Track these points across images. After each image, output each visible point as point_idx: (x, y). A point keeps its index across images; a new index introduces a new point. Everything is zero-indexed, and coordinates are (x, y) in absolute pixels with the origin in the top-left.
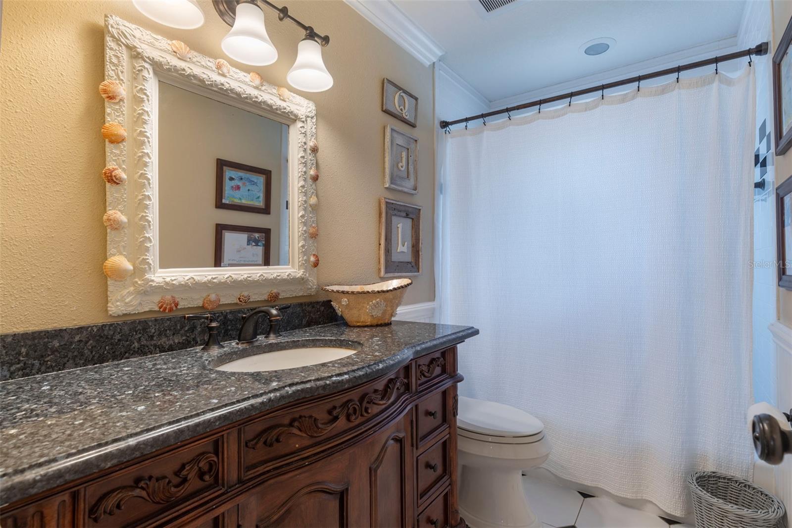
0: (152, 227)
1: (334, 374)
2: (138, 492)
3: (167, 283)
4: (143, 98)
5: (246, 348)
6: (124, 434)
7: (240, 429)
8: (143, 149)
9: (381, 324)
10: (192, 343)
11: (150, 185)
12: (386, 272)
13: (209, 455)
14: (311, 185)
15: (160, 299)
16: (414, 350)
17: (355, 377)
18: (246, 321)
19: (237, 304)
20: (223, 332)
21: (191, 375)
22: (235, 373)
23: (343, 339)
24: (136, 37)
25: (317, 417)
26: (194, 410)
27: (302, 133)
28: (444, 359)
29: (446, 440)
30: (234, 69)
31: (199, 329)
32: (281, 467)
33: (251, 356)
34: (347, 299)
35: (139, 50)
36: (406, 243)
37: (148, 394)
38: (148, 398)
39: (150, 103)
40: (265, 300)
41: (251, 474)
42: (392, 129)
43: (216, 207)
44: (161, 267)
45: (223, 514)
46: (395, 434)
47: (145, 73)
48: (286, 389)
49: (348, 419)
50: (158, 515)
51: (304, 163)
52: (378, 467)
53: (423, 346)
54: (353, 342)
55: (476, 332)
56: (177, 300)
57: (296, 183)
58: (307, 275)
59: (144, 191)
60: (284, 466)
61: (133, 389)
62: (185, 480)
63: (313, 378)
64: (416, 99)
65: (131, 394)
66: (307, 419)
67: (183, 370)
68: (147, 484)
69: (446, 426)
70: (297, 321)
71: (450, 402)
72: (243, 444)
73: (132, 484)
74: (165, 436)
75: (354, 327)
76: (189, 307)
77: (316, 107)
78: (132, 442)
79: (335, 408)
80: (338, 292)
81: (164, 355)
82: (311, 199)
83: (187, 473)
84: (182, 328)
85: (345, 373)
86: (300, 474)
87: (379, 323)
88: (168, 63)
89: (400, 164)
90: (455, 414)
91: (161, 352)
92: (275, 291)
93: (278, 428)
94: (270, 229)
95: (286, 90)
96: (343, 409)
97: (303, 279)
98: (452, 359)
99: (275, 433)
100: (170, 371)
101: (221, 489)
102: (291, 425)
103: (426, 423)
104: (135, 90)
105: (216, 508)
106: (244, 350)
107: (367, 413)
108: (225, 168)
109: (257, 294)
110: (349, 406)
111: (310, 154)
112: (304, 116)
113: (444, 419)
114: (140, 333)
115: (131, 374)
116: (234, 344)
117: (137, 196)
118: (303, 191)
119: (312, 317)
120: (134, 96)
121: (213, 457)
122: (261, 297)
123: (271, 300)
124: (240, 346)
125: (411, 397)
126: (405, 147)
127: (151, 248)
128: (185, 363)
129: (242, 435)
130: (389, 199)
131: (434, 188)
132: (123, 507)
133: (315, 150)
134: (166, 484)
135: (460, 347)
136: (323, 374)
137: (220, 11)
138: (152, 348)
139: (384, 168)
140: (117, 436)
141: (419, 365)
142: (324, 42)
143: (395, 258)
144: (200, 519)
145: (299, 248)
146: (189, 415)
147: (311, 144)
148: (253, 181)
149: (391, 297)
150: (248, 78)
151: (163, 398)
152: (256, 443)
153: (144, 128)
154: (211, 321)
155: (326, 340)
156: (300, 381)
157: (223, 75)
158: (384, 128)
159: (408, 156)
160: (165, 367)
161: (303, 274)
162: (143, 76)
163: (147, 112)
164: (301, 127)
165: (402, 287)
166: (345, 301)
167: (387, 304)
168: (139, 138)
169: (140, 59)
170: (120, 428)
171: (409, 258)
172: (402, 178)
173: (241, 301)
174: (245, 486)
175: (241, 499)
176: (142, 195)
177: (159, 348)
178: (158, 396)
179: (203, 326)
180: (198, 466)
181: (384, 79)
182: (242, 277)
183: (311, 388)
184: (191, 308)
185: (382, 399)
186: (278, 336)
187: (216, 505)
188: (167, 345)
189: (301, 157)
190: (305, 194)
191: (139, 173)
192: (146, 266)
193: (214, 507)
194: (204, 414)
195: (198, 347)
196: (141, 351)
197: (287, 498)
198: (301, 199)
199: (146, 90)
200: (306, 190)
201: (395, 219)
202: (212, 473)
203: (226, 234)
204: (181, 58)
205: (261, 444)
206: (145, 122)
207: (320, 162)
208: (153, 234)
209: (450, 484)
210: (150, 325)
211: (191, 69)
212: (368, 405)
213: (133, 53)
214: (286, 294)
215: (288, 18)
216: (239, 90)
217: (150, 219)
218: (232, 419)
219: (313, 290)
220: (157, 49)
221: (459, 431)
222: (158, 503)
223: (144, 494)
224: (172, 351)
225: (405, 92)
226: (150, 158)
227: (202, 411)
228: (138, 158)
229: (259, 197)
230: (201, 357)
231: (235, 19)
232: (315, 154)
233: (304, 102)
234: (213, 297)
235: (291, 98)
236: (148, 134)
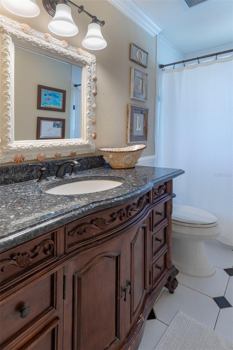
0: (11, 120)
1: (115, 197)
2: (12, 262)
3: (19, 148)
4: (7, 54)
5: (61, 181)
6: (6, 233)
7: (66, 227)
8: (7, 80)
9: (130, 168)
10: (32, 178)
11: (10, 99)
12: (131, 141)
13: (50, 240)
14: (93, 98)
15: (15, 156)
16: (154, 183)
17: (126, 198)
18: (60, 167)
19: (54, 158)
20: (47, 172)
21: (35, 196)
22: (59, 195)
23: (112, 176)
24: (3, 22)
25: (105, 219)
26: (42, 218)
27: (89, 71)
28: (166, 186)
29: (166, 227)
30: (54, 38)
31: (35, 171)
32: (87, 245)
33: (63, 184)
34: (112, 155)
35: (5, 29)
36: (141, 126)
37: (14, 207)
38: (15, 210)
39: (10, 56)
40: (69, 156)
41: (71, 249)
42: (135, 69)
43: (37, 109)
44: (15, 140)
45: (57, 272)
46: (143, 225)
47: (8, 41)
48: (90, 205)
49: (121, 219)
50: (23, 273)
51: (90, 86)
52: (135, 242)
53: (158, 180)
54: (118, 177)
55: (183, 172)
56: (24, 156)
57: (85, 96)
58: (91, 143)
59: (7, 102)
60: (88, 245)
61: (5, 205)
62: (36, 255)
63: (104, 199)
64: (147, 54)
65: (4, 207)
66: (100, 220)
67: (30, 193)
68: (17, 258)
69: (166, 219)
70: (85, 166)
71: (169, 207)
72: (67, 234)
73: (9, 258)
74: (29, 234)
75: (116, 169)
76: (30, 160)
77: (96, 58)
78: (11, 237)
79: (114, 213)
80: (107, 151)
81: (17, 185)
82: (93, 105)
83: (38, 250)
84: (26, 171)
85: (121, 196)
86: (97, 249)
87: (129, 167)
88: (20, 35)
89: (139, 87)
90: (171, 213)
91: (15, 182)
92: (74, 151)
93: (85, 225)
94: (65, 119)
95: (81, 49)
96: (118, 214)
97: (88, 145)
98: (170, 186)
99: (83, 227)
100: (23, 194)
101: (56, 258)
102: (91, 222)
103: (157, 218)
104: (2, 50)
105: (53, 268)
106: (60, 182)
107: (130, 215)
108: (42, 89)
109: (65, 153)
110: (122, 212)
111: (93, 82)
112: (90, 63)
113: (165, 216)
114: (5, 173)
115: (2, 195)
116: (53, 178)
117: (3, 104)
118: (89, 101)
119: (93, 164)
120: (2, 52)
121: (52, 242)
122: (66, 154)
123: (72, 156)
124: (57, 179)
125: (150, 206)
126: (141, 78)
127: (11, 131)
128: (30, 189)
129: (67, 230)
130: (133, 104)
131: (155, 98)
132: (4, 271)
133: (95, 80)
134: (27, 257)
135: (174, 180)
136: (109, 197)
137: (47, 8)
138: (11, 181)
139: (130, 89)
140: (2, 234)
141: (154, 189)
142: (102, 24)
143: (135, 134)
144: (45, 274)
145: (86, 130)
146: (40, 221)
147: (93, 77)
148: (57, 96)
149: (136, 154)
150: (61, 43)
151: (23, 210)
152: (74, 233)
153: (7, 69)
154: (42, 167)
155: (102, 176)
156: (97, 201)
157: (49, 42)
158: (131, 69)
159: (143, 83)
160: (19, 191)
161: (88, 143)
162: (7, 42)
163: (9, 61)
164: (88, 68)
165: (142, 149)
166: (111, 156)
167: (133, 158)
168: (4, 74)
169: (5, 33)
170: (3, 229)
171: (142, 134)
172: (139, 94)
173: (56, 157)
174: (68, 256)
175: (66, 263)
176: (6, 103)
177: (15, 181)
178: (20, 209)
179: (37, 169)
180: (44, 247)
181: (131, 43)
182: (57, 145)
183: (104, 205)
184: (31, 160)
185: (137, 207)
186: (76, 174)
187: (53, 267)
188: (18, 179)
189: (88, 83)
190: (90, 102)
191: (5, 92)
192: (8, 140)
193: (52, 268)
194: (48, 221)
195: (34, 180)
196: (5, 182)
197: (90, 261)
198: (88, 105)
199: (8, 49)
200: (90, 100)
201: (135, 114)
202: (51, 250)
203: (43, 122)
204: (26, 32)
205: (76, 233)
206: (8, 66)
207: (98, 86)
208: (12, 123)
209: (168, 248)
210: (10, 169)
211: (32, 38)
212: (130, 212)
213: (1, 30)
214: (80, 152)
215: (84, 12)
216: (57, 49)
217: (10, 116)
218: (64, 223)
219: (93, 150)
220: (14, 28)
221: (173, 222)
222: (23, 267)
223: (15, 263)
224: (21, 182)
225: (142, 50)
226: (10, 85)
227: (47, 219)
228: (4, 85)
229: (59, 104)
230: (38, 186)
231: (55, 13)
232: (95, 82)
233: (90, 55)
234: (42, 155)
235: (83, 53)
236: (9, 72)
